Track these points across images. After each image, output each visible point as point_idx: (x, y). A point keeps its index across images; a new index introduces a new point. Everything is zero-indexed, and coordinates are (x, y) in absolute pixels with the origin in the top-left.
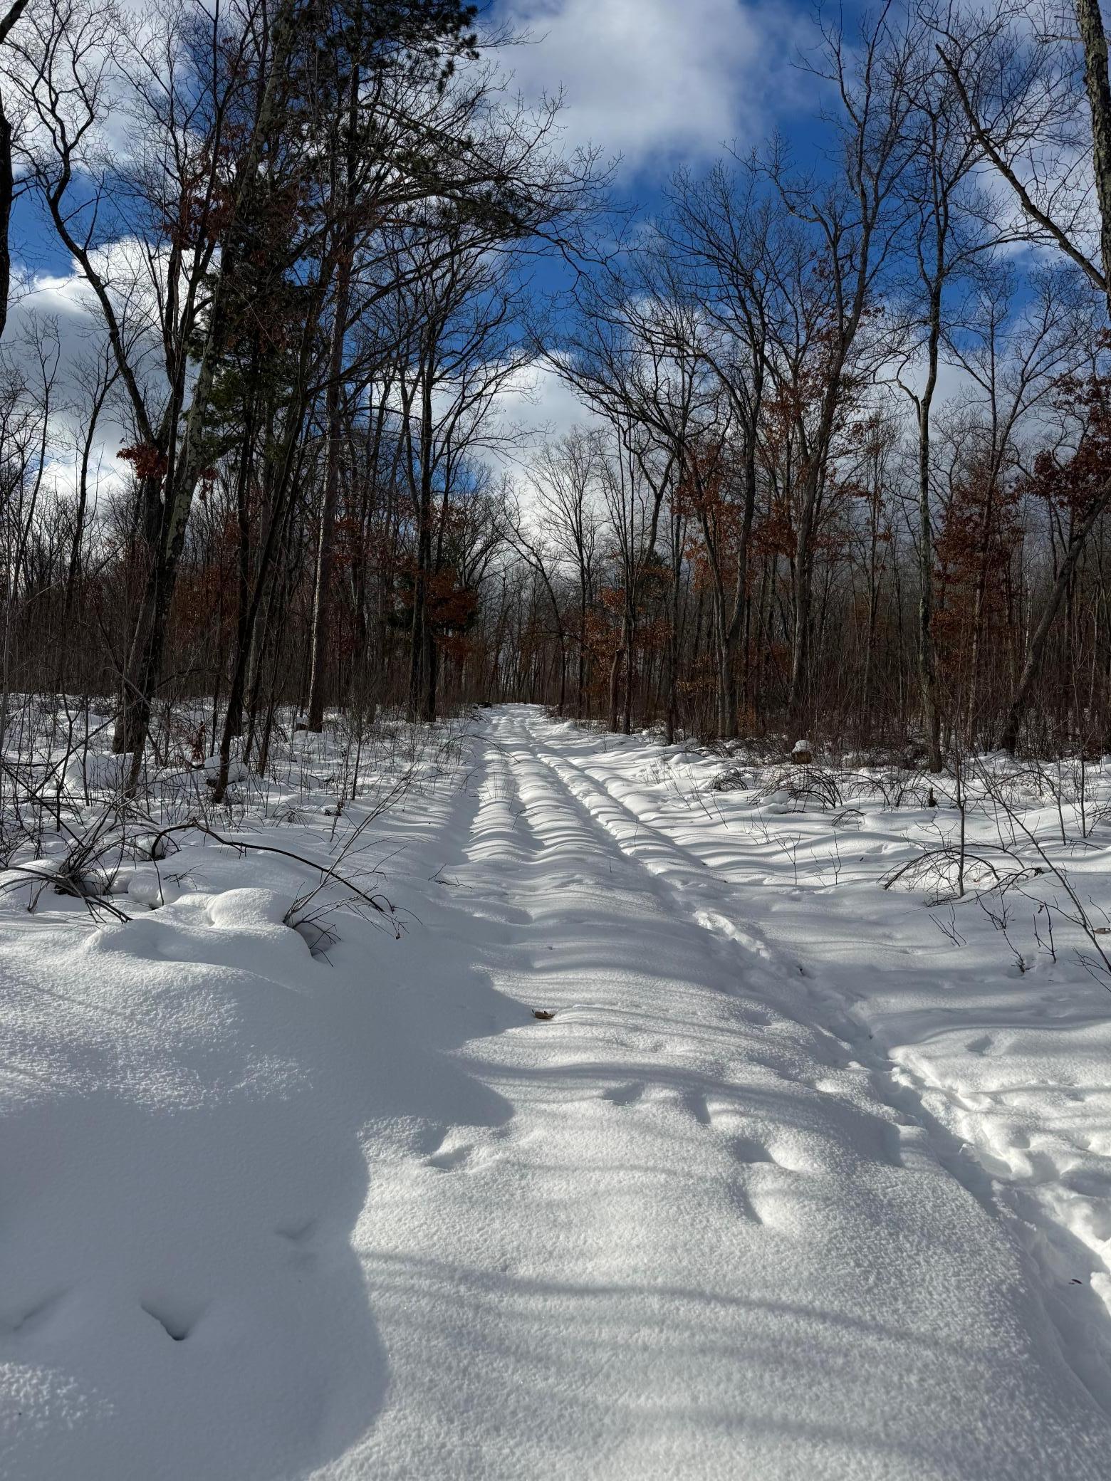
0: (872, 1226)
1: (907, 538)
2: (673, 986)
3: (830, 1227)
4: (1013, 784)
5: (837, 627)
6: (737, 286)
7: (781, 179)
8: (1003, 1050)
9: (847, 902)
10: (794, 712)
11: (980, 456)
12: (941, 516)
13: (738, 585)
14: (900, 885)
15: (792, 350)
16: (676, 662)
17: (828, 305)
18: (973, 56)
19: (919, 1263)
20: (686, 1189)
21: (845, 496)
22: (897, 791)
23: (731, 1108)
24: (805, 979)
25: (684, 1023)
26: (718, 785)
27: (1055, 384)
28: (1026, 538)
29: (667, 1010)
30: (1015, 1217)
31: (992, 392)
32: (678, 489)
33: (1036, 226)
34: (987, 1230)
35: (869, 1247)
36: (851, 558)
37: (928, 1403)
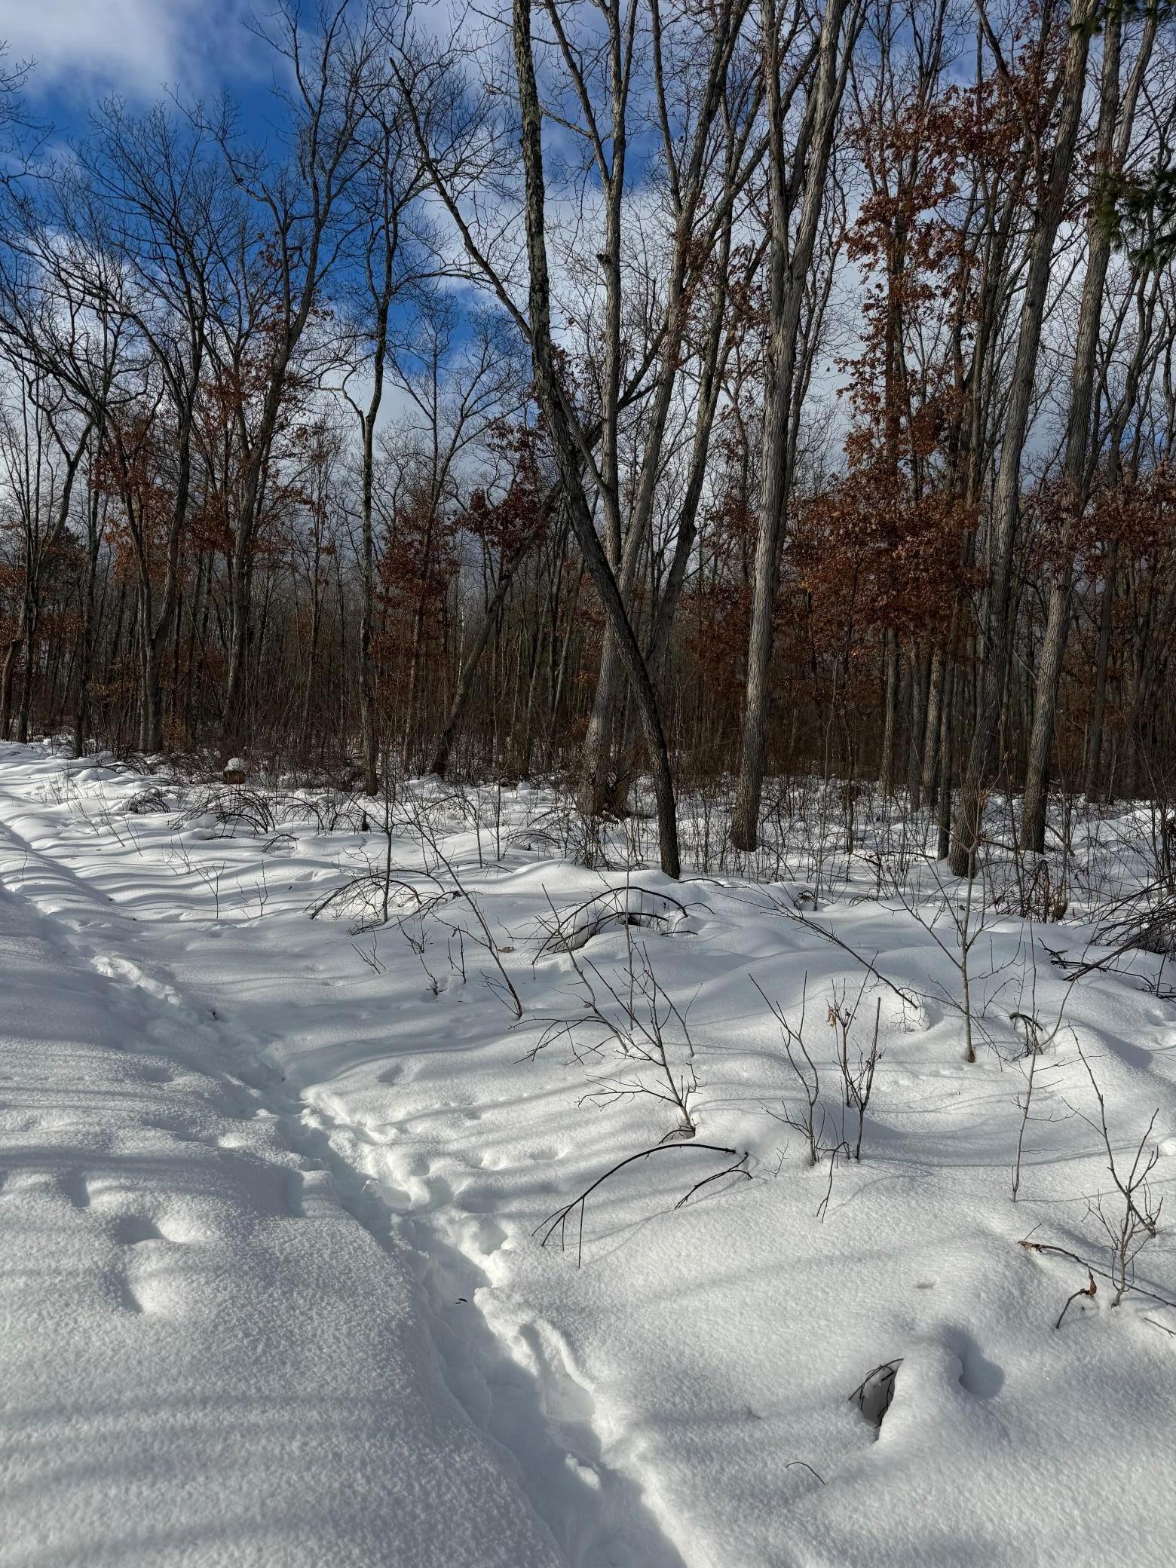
0: (265, 1288)
1: (350, 554)
2: (55, 1049)
3: (219, 1299)
4: (442, 808)
5: (279, 638)
6: (175, 248)
7: (229, 144)
8: (412, 1077)
9: (271, 935)
10: (227, 727)
11: (423, 483)
12: (384, 538)
13: (167, 581)
14: (327, 913)
15: (233, 331)
16: (88, 661)
17: (274, 293)
18: (427, 81)
19: (311, 1318)
20: (52, 1289)
21: (288, 500)
22: (331, 815)
23: (115, 1183)
24: (218, 1023)
25: (67, 1092)
26: (134, 807)
27: (489, 426)
28: (462, 571)
29: (46, 1079)
30: (410, 1248)
31: (434, 421)
32: (97, 461)
33: (477, 268)
34: (382, 1267)
35: (260, 1312)
36: (294, 568)
37: (308, 1469)
